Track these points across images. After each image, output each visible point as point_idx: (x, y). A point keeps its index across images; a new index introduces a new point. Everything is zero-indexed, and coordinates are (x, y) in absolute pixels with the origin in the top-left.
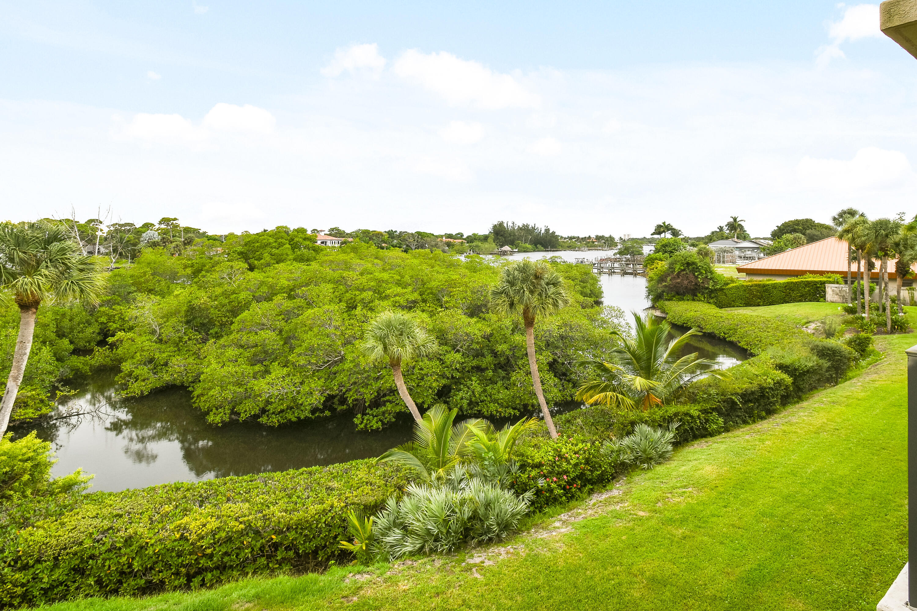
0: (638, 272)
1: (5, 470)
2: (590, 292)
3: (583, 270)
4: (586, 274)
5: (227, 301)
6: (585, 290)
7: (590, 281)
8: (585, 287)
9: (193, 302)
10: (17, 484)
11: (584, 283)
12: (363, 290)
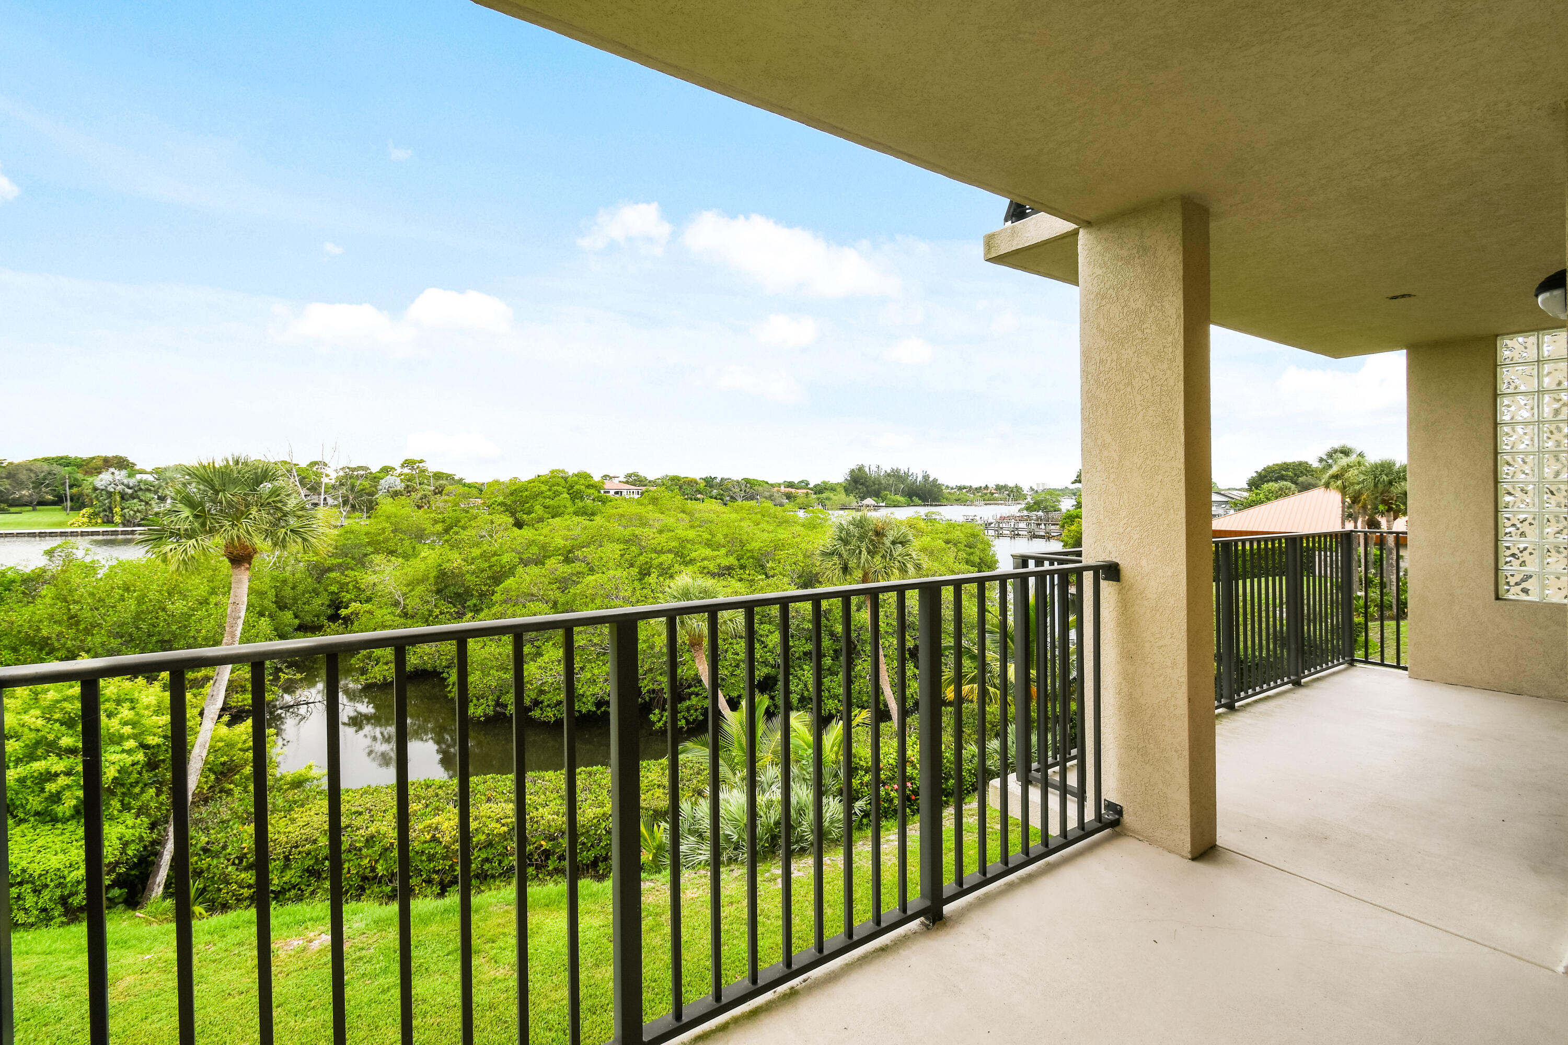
0: (1052, 534)
1: (222, 760)
2: (979, 561)
3: (969, 531)
4: (974, 536)
5: (487, 565)
6: (972, 558)
7: (980, 546)
8: (972, 554)
9: (444, 566)
10: (237, 777)
11: (970, 548)
12: (660, 552)
